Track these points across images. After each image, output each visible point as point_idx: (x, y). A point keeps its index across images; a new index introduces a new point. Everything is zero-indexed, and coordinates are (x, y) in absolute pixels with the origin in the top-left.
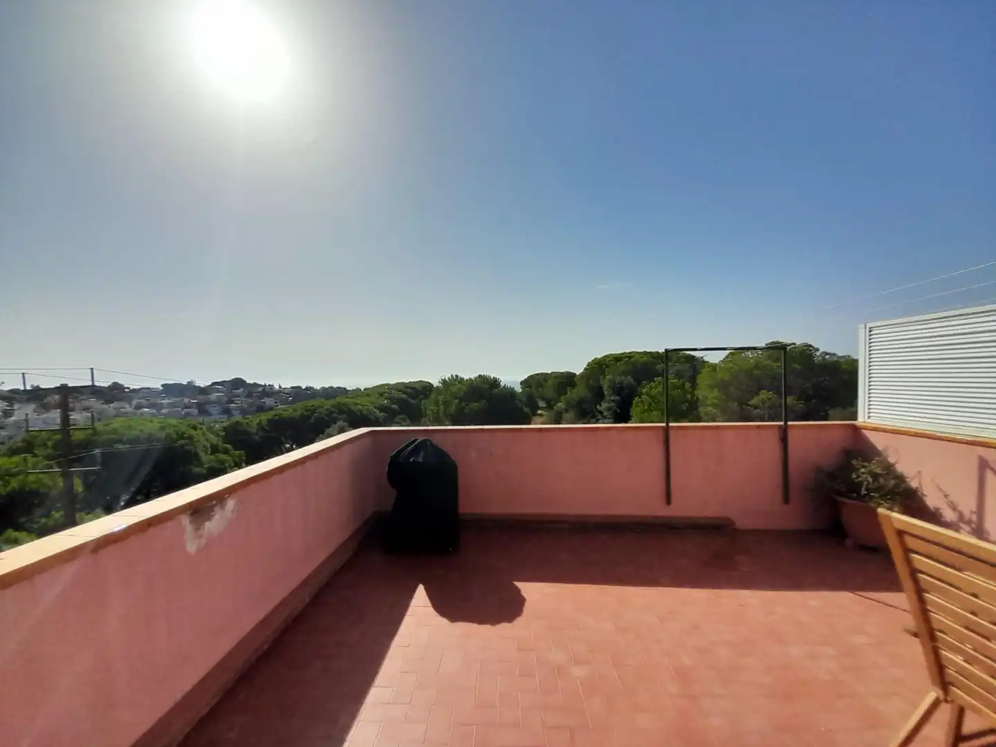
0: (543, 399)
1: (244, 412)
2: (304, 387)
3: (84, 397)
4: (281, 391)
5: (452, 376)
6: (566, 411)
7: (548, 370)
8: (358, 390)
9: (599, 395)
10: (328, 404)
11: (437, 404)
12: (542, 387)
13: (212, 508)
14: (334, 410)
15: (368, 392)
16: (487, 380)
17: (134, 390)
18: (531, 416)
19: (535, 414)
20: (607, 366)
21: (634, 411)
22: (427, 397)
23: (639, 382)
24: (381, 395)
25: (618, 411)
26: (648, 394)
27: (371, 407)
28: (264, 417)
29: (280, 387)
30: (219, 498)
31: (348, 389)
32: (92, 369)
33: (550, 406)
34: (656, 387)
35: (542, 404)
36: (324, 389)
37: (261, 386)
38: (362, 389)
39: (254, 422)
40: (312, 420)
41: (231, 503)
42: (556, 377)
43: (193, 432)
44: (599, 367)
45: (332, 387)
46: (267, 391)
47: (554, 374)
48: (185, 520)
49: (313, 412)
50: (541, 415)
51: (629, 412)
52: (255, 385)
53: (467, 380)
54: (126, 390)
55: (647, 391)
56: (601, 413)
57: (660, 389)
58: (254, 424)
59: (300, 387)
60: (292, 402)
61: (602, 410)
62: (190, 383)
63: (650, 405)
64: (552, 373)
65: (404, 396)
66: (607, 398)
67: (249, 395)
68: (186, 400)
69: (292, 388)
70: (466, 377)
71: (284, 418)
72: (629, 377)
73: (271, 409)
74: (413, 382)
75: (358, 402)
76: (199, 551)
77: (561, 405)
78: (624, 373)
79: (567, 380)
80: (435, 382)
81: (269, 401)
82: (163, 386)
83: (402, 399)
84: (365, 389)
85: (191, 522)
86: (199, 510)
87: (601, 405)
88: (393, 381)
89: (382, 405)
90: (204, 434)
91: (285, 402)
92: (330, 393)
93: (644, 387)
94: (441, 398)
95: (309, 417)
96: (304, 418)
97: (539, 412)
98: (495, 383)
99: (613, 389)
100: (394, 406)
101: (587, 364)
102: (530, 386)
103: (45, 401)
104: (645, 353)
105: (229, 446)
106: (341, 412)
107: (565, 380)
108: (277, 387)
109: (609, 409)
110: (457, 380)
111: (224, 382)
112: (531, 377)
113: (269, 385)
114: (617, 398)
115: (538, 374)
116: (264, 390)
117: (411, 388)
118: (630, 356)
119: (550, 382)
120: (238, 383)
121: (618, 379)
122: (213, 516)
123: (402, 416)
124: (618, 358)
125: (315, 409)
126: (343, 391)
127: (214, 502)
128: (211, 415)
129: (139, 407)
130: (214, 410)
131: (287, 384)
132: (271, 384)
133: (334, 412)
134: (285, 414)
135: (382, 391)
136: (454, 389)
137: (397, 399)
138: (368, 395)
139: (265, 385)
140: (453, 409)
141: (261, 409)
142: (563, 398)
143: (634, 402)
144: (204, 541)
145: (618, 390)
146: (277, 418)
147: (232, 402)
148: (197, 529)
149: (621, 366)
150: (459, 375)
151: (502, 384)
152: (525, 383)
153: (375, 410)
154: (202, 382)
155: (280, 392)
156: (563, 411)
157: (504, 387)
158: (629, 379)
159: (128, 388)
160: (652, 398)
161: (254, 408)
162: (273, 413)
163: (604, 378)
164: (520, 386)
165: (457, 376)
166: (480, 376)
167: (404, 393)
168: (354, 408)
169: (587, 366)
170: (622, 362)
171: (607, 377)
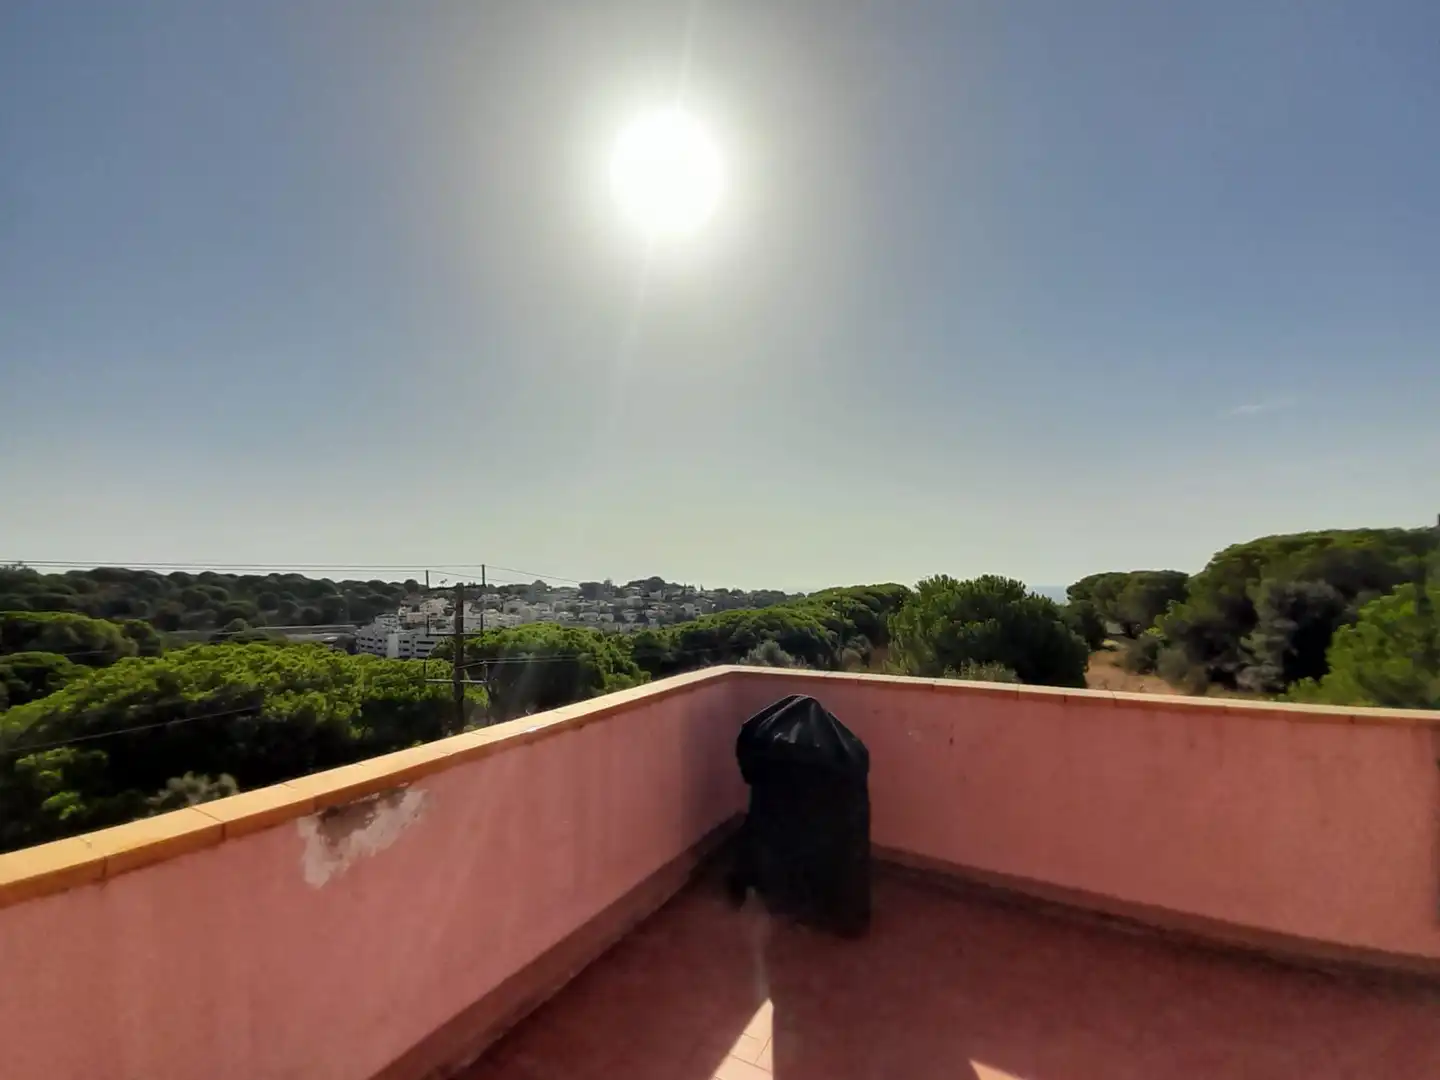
0: (1114, 619)
1: (661, 621)
2: (730, 591)
3: (511, 597)
4: (703, 595)
5: (937, 577)
6: (1167, 644)
7: (1127, 568)
8: (800, 595)
9: (1244, 616)
10: (756, 613)
11: (911, 620)
12: (1112, 596)
13: (370, 806)
14: (763, 623)
15: (813, 600)
16: (999, 584)
17: (555, 589)
18: (1090, 650)
19: (1097, 646)
20: (1264, 560)
21: (1340, 655)
22: (898, 607)
23: (1349, 593)
24: (829, 603)
25: (1295, 652)
26: (1374, 619)
27: (814, 621)
28: (680, 628)
29: (702, 589)
30: (390, 788)
31: (787, 593)
32: (483, 566)
33: (1130, 632)
34: (1397, 606)
35: (1112, 628)
36: (755, 593)
37: (679, 587)
38: (806, 594)
39: (667, 635)
40: (734, 637)
41: (412, 798)
42: (1141, 582)
43: (596, 644)
44: (1242, 563)
45: (765, 591)
46: (687, 595)
47: (1137, 577)
48: (308, 828)
49: (737, 624)
50: (1111, 649)
51: (1324, 656)
52: (675, 587)
53: (962, 584)
54: (549, 590)
55: (1372, 614)
56: (1250, 652)
57: (1410, 608)
58: (667, 637)
59: (725, 591)
60: (716, 610)
61: (1254, 647)
62: (608, 583)
63: (1382, 642)
64: (1134, 573)
65: (863, 607)
66: (1263, 624)
67: (668, 599)
68: (602, 604)
69: (716, 591)
70: (961, 579)
71: (701, 631)
72: (1321, 583)
73: (691, 618)
74: (879, 586)
75: (797, 613)
76: (334, 882)
77: (1155, 633)
78: (1312, 576)
79: (1168, 588)
80: (912, 585)
81: (689, 608)
82: (581, 585)
83: (861, 611)
84: (811, 595)
85: (319, 831)
86: (337, 812)
87: (1249, 638)
88: (848, 583)
89: (828, 619)
90: (608, 647)
91: (708, 610)
92: (763, 599)
93: (1363, 605)
94: (918, 612)
95: (731, 632)
96: (725, 634)
97: (1107, 643)
98: (1013, 590)
99: (1280, 606)
100: (849, 622)
101: (1213, 556)
102: (1087, 596)
103: (479, 600)
104: (1366, 533)
105: (634, 665)
106: (772, 627)
107: (1164, 587)
108: (699, 590)
109: (1270, 646)
110: (944, 584)
111: (641, 582)
112: (1090, 581)
113: (690, 587)
114: (1291, 625)
115: (1103, 576)
116: (683, 593)
117: (874, 595)
118: (1323, 540)
119: (1130, 591)
120: (655, 584)
121: (1292, 586)
122: (371, 820)
123: (860, 637)
124: (1290, 546)
125: (740, 621)
126: (779, 597)
127: (376, 796)
128: (628, 622)
129: (558, 610)
130: (630, 615)
131: (711, 586)
132: (691, 585)
133: (762, 627)
134: (702, 627)
135: (831, 598)
136: (939, 597)
137: (853, 611)
138: (811, 604)
139: (685, 586)
140: (937, 628)
141: (680, 618)
142: (1157, 619)
143: (1337, 636)
144: (346, 864)
145: (1295, 608)
146: (692, 630)
147: (650, 607)
148: (333, 844)
149: (1302, 561)
150: (949, 576)
151: (1028, 592)
152: (1078, 591)
153: (821, 626)
154: (620, 583)
155: (701, 596)
156: (1160, 644)
157: (1032, 596)
158: (1322, 589)
159: (550, 587)
160: (1388, 628)
161: (673, 616)
162: (690, 623)
163: (1257, 584)
164: (1067, 595)
165: (945, 577)
166: (985, 577)
167: (864, 602)
168: (791, 622)
169: (1214, 560)
170: (1302, 552)
171: (1266, 581)
